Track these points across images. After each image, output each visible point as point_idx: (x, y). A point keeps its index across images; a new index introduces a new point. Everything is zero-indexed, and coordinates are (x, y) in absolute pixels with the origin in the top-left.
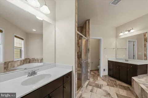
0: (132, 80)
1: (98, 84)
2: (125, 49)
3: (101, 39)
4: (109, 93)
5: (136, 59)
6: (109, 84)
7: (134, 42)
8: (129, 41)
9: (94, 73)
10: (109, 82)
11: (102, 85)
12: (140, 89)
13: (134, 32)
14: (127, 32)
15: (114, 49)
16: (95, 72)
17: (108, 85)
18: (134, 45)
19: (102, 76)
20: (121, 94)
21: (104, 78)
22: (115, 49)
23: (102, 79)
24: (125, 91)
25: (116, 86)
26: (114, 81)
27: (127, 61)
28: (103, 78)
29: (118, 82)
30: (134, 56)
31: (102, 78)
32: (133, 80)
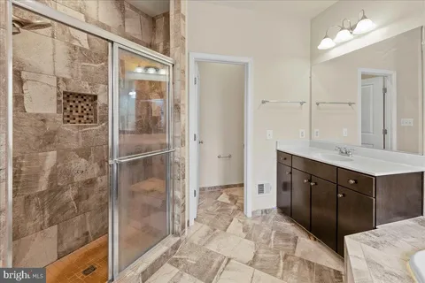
1: (213, 254)
2: (350, 104)
3: (247, 64)
5: (391, 149)
6: (261, 254)
7: (385, 77)
9: (232, 197)
11: (229, 260)
15: (302, 103)
17: (253, 262)
18: (385, 90)
19: (249, 215)
22: (306, 106)
25: (289, 265)
26: (288, 240)
28: (251, 223)
30: (385, 132)
31: (248, 222)
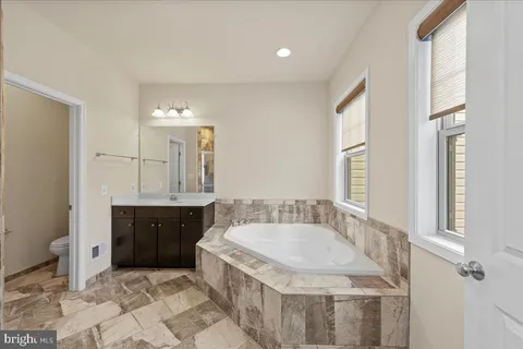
0: (197, 253)
1: (70, 339)
2: (164, 162)
4: (142, 341)
6: (126, 302)
7: (180, 144)
8: (171, 142)
9: (23, 290)
10: (125, 292)
11: (98, 327)
12: (221, 268)
13: (190, 118)
14: (173, 113)
15: (133, 159)
16: (29, 280)
17: (124, 310)
18: (180, 154)
19: (82, 287)
20: (176, 313)
21: (98, 287)
22: (136, 161)
23: (89, 300)
24: (181, 294)
25: (154, 293)
26: (140, 281)
27: (175, 199)
28: (91, 292)
29: (156, 276)
30: (180, 183)
31: (85, 293)
32: (201, 249)
